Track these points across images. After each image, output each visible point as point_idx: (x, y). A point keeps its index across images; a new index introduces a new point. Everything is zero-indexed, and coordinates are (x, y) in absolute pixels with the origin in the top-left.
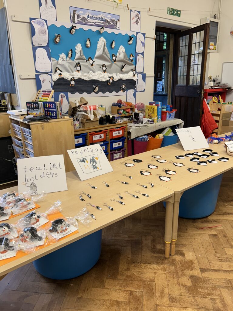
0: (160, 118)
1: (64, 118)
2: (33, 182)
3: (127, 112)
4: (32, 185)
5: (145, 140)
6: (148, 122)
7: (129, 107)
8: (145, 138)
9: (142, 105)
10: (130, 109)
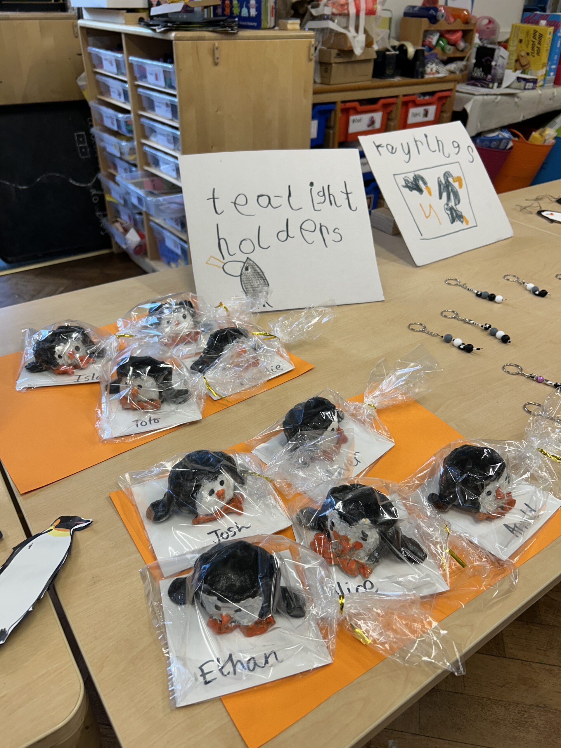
0: (552, 74)
1: (285, 29)
2: (250, 256)
3: (449, 43)
4: (247, 269)
5: (502, 146)
6: (517, 84)
7: (458, 25)
8: (501, 140)
9: (491, 26)
10: (459, 34)
